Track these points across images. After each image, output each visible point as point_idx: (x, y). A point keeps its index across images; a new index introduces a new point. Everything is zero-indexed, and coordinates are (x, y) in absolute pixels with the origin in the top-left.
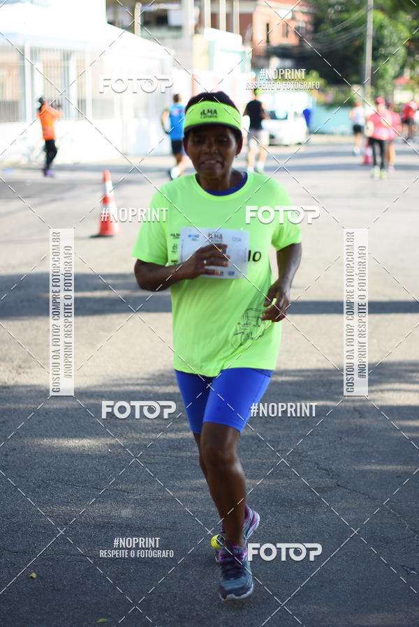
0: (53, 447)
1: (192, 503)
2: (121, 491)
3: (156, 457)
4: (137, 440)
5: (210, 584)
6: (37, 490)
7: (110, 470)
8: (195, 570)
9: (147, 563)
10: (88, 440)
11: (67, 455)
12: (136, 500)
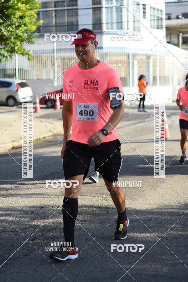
0: (133, 237)
2: (164, 259)
3: (181, 243)
4: (173, 235)
6: (125, 257)
10: (150, 234)
11: (140, 241)
12: (170, 264)
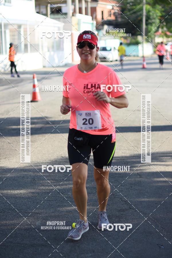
0: (8, 194)
1: (67, 218)
2: (36, 213)
3: (52, 197)
4: (44, 190)
5: (74, 255)
7: (32, 204)
8: (67, 249)
9: (46, 246)
10: (23, 191)
11: (14, 197)
12: (43, 217)
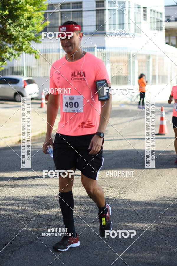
0: (133, 227)
2: (161, 248)
4: (169, 225)
6: (124, 246)
7: (157, 238)
10: (148, 224)
12: (167, 252)
